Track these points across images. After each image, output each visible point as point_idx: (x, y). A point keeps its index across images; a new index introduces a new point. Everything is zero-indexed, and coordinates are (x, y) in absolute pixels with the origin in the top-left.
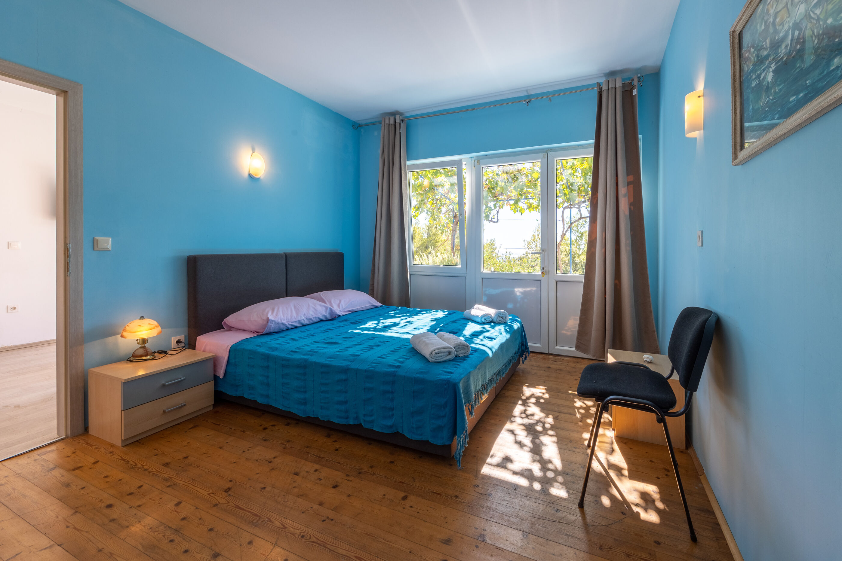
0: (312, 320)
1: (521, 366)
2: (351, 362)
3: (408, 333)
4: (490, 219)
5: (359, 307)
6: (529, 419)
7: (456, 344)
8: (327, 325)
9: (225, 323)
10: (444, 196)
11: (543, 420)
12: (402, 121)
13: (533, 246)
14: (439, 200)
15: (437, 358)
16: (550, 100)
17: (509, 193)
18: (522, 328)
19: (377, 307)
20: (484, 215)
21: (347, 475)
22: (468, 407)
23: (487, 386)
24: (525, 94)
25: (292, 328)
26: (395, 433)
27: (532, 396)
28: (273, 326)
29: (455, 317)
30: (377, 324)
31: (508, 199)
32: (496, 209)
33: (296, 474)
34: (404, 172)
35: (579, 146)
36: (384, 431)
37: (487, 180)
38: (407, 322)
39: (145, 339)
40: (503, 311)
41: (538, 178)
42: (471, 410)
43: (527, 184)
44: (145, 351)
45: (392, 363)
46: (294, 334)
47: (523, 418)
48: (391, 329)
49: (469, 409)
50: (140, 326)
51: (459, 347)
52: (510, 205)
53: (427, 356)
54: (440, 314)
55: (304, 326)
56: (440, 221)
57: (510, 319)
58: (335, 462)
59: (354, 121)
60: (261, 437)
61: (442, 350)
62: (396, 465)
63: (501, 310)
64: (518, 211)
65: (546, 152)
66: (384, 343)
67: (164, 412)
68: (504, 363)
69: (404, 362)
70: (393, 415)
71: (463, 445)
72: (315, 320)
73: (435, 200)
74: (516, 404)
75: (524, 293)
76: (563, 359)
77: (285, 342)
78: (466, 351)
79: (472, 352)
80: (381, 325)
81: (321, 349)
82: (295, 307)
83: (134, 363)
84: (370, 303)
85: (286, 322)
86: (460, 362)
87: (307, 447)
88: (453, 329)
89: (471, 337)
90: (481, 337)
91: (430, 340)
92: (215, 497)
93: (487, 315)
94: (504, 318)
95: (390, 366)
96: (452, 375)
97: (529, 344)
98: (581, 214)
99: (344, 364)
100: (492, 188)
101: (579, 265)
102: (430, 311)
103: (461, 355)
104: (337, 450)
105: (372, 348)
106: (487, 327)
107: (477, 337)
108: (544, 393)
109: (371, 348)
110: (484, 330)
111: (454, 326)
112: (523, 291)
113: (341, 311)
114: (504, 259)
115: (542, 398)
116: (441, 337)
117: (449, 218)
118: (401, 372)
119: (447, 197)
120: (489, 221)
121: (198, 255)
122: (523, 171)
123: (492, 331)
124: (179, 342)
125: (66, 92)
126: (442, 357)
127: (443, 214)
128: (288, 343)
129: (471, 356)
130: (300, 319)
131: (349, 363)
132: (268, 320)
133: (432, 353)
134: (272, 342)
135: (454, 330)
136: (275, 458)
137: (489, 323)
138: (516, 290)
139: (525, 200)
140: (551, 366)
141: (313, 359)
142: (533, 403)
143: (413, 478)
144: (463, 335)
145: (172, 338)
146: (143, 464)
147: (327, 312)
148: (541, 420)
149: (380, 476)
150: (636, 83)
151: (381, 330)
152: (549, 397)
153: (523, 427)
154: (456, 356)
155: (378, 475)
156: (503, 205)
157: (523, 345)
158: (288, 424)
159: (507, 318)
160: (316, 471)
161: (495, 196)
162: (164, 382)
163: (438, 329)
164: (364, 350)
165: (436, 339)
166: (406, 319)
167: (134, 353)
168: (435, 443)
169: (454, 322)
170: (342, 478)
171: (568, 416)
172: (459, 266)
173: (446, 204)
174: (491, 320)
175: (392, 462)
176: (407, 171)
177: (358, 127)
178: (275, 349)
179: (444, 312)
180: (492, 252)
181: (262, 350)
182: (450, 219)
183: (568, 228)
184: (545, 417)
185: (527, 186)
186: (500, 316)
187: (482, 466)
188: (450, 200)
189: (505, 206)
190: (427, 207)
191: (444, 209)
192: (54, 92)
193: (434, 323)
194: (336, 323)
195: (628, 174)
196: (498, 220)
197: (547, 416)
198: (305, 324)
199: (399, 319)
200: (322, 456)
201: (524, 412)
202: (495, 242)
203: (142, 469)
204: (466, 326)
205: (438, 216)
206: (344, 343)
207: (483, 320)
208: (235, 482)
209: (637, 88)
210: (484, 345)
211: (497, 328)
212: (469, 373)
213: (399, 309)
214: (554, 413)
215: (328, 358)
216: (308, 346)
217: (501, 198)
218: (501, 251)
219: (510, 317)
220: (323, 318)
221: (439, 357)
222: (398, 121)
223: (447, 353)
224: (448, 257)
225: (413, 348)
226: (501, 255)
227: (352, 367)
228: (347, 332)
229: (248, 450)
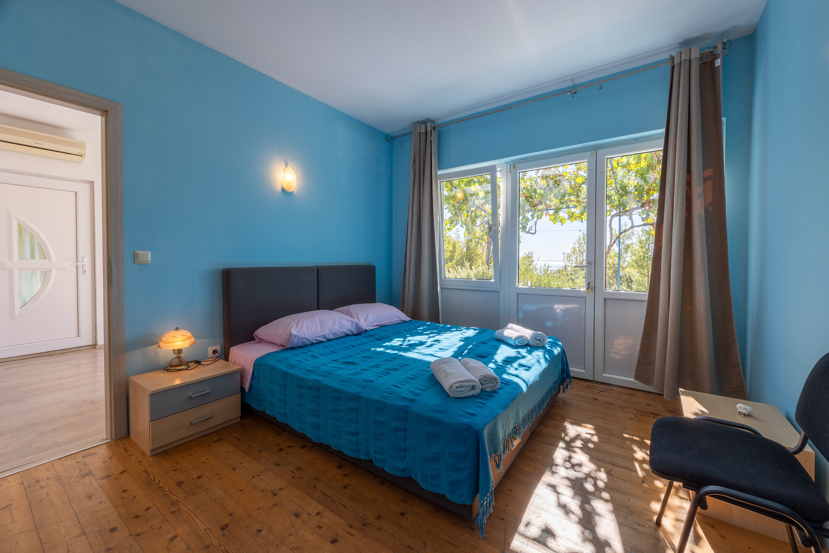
0: (337, 335)
1: (561, 395)
2: (363, 388)
3: (432, 355)
4: (527, 230)
5: (387, 322)
6: (575, 471)
7: (482, 375)
8: (352, 341)
9: (256, 335)
10: (480, 208)
11: (593, 474)
12: (434, 129)
13: (573, 258)
14: (474, 212)
15: (458, 393)
16: (601, 88)
17: (548, 203)
18: (563, 352)
19: (406, 322)
20: (520, 226)
21: (350, 526)
22: (494, 458)
23: (520, 428)
24: (570, 84)
25: (317, 343)
26: (408, 477)
27: (578, 437)
28: (296, 341)
29: (486, 336)
30: (403, 341)
31: (547, 208)
32: (534, 220)
33: (297, 515)
34: (435, 182)
35: (636, 140)
36: (396, 474)
37: (524, 189)
38: (435, 341)
39: (180, 350)
40: (541, 333)
41: (583, 183)
42: (498, 463)
43: (568, 191)
44: (179, 361)
45: (406, 394)
46: (315, 350)
47: (567, 468)
48: (415, 349)
49: (495, 461)
50: (174, 337)
51: (486, 379)
52: (550, 215)
53: (447, 388)
54: (471, 333)
55: (329, 340)
56: (475, 234)
57: (549, 342)
58: (340, 504)
59: (387, 133)
60: (274, 460)
61: (464, 384)
62: (407, 519)
63: (539, 332)
64: (559, 221)
65: (594, 149)
66: (403, 366)
67: (191, 423)
68: (542, 397)
69: (419, 395)
70: (405, 457)
71: (486, 510)
72: (341, 335)
73: (470, 212)
74: (556, 446)
75: (566, 312)
76: (612, 390)
77: (305, 359)
78: (494, 385)
79: (502, 385)
80: (406, 343)
81: (336, 370)
82: (320, 321)
83: (170, 373)
84: (398, 317)
85: (310, 337)
86: (486, 399)
87: (316, 479)
88: (482, 352)
89: (503, 364)
90: (515, 365)
91: (452, 368)
92: (210, 534)
93: (521, 337)
94: (542, 341)
95: (404, 398)
96: (474, 418)
97: (570, 368)
98: (632, 222)
99: (355, 390)
100: (530, 197)
101: (624, 278)
102: (460, 328)
103: (488, 390)
104: (345, 487)
105: (389, 373)
106: (523, 352)
107: (511, 365)
108: (592, 435)
109: (387, 372)
110: (519, 355)
111: (483, 349)
112: (564, 308)
113: (368, 326)
114: (542, 272)
115: (589, 441)
116: (465, 365)
117: (484, 230)
118: (415, 408)
119: (482, 208)
120: (526, 232)
121: (230, 268)
122: (566, 176)
123: (529, 357)
124: (215, 352)
125: (107, 111)
126: (464, 392)
127: (478, 226)
128: (307, 360)
129: (500, 391)
130: (324, 334)
131: (359, 390)
132: (291, 334)
133: (451, 387)
134: (292, 357)
135: (482, 354)
136: (281, 489)
137: (523, 347)
138: (556, 306)
139: (567, 210)
140: (598, 397)
141: (326, 381)
142: (580, 448)
143: (424, 542)
144: (493, 361)
145: (209, 348)
146: (161, 480)
147: (353, 327)
148: (591, 474)
149: (386, 533)
150: (719, 50)
151: (406, 350)
152: (599, 441)
153: (568, 483)
154: (482, 390)
155: (384, 532)
156: (541, 215)
157: (564, 371)
158: (303, 447)
159: (545, 342)
160: (318, 514)
161: (534, 206)
162: (190, 394)
163: (466, 352)
164: (380, 375)
165: (458, 368)
166: (434, 337)
167: (170, 363)
168: (452, 500)
169: (484, 343)
170: (344, 530)
171: (624, 471)
172: (493, 280)
173: (481, 216)
174: (526, 343)
175: (402, 514)
176: (439, 182)
177: (391, 139)
178: (293, 367)
179: (475, 330)
180: (530, 264)
181: (282, 367)
182: (485, 232)
183: (617, 238)
184: (597, 470)
185: (568, 194)
186: (537, 338)
187: (512, 537)
188: (484, 211)
189: (544, 217)
190: (461, 220)
191: (479, 221)
192: (99, 113)
193: (462, 343)
194: (362, 339)
195: (704, 169)
196: (536, 231)
197: (599, 470)
198: (330, 339)
199: (426, 337)
200: (328, 494)
201: (568, 459)
202: (533, 255)
203: (157, 486)
204: (497, 350)
205: (473, 228)
206: (362, 364)
207: (517, 343)
208: (234, 517)
209: (721, 56)
210: (517, 376)
211: (535, 353)
212: (496, 416)
213: (427, 325)
214: (606, 465)
215: (342, 381)
216: (325, 365)
217: (540, 207)
218: (539, 264)
219: (548, 340)
220: (349, 333)
221: (461, 391)
222: (429, 129)
223: (470, 388)
224: (483, 270)
225: (433, 375)
226: (539, 268)
227: (362, 395)
228: (368, 350)
229: (258, 475)
